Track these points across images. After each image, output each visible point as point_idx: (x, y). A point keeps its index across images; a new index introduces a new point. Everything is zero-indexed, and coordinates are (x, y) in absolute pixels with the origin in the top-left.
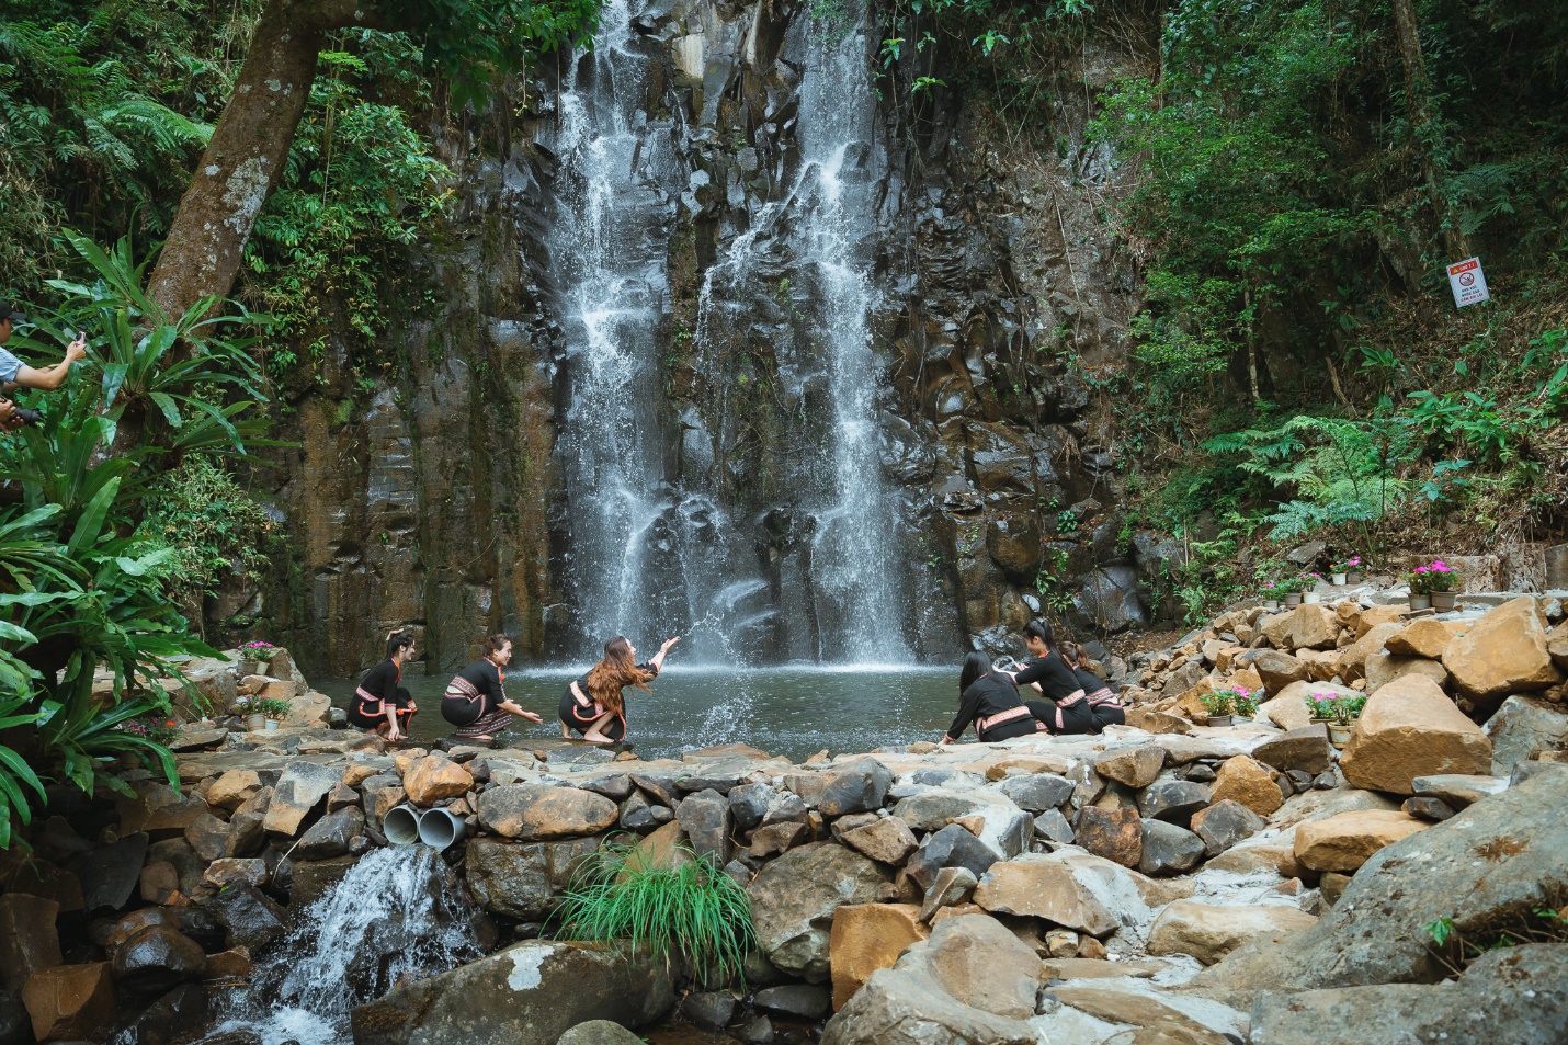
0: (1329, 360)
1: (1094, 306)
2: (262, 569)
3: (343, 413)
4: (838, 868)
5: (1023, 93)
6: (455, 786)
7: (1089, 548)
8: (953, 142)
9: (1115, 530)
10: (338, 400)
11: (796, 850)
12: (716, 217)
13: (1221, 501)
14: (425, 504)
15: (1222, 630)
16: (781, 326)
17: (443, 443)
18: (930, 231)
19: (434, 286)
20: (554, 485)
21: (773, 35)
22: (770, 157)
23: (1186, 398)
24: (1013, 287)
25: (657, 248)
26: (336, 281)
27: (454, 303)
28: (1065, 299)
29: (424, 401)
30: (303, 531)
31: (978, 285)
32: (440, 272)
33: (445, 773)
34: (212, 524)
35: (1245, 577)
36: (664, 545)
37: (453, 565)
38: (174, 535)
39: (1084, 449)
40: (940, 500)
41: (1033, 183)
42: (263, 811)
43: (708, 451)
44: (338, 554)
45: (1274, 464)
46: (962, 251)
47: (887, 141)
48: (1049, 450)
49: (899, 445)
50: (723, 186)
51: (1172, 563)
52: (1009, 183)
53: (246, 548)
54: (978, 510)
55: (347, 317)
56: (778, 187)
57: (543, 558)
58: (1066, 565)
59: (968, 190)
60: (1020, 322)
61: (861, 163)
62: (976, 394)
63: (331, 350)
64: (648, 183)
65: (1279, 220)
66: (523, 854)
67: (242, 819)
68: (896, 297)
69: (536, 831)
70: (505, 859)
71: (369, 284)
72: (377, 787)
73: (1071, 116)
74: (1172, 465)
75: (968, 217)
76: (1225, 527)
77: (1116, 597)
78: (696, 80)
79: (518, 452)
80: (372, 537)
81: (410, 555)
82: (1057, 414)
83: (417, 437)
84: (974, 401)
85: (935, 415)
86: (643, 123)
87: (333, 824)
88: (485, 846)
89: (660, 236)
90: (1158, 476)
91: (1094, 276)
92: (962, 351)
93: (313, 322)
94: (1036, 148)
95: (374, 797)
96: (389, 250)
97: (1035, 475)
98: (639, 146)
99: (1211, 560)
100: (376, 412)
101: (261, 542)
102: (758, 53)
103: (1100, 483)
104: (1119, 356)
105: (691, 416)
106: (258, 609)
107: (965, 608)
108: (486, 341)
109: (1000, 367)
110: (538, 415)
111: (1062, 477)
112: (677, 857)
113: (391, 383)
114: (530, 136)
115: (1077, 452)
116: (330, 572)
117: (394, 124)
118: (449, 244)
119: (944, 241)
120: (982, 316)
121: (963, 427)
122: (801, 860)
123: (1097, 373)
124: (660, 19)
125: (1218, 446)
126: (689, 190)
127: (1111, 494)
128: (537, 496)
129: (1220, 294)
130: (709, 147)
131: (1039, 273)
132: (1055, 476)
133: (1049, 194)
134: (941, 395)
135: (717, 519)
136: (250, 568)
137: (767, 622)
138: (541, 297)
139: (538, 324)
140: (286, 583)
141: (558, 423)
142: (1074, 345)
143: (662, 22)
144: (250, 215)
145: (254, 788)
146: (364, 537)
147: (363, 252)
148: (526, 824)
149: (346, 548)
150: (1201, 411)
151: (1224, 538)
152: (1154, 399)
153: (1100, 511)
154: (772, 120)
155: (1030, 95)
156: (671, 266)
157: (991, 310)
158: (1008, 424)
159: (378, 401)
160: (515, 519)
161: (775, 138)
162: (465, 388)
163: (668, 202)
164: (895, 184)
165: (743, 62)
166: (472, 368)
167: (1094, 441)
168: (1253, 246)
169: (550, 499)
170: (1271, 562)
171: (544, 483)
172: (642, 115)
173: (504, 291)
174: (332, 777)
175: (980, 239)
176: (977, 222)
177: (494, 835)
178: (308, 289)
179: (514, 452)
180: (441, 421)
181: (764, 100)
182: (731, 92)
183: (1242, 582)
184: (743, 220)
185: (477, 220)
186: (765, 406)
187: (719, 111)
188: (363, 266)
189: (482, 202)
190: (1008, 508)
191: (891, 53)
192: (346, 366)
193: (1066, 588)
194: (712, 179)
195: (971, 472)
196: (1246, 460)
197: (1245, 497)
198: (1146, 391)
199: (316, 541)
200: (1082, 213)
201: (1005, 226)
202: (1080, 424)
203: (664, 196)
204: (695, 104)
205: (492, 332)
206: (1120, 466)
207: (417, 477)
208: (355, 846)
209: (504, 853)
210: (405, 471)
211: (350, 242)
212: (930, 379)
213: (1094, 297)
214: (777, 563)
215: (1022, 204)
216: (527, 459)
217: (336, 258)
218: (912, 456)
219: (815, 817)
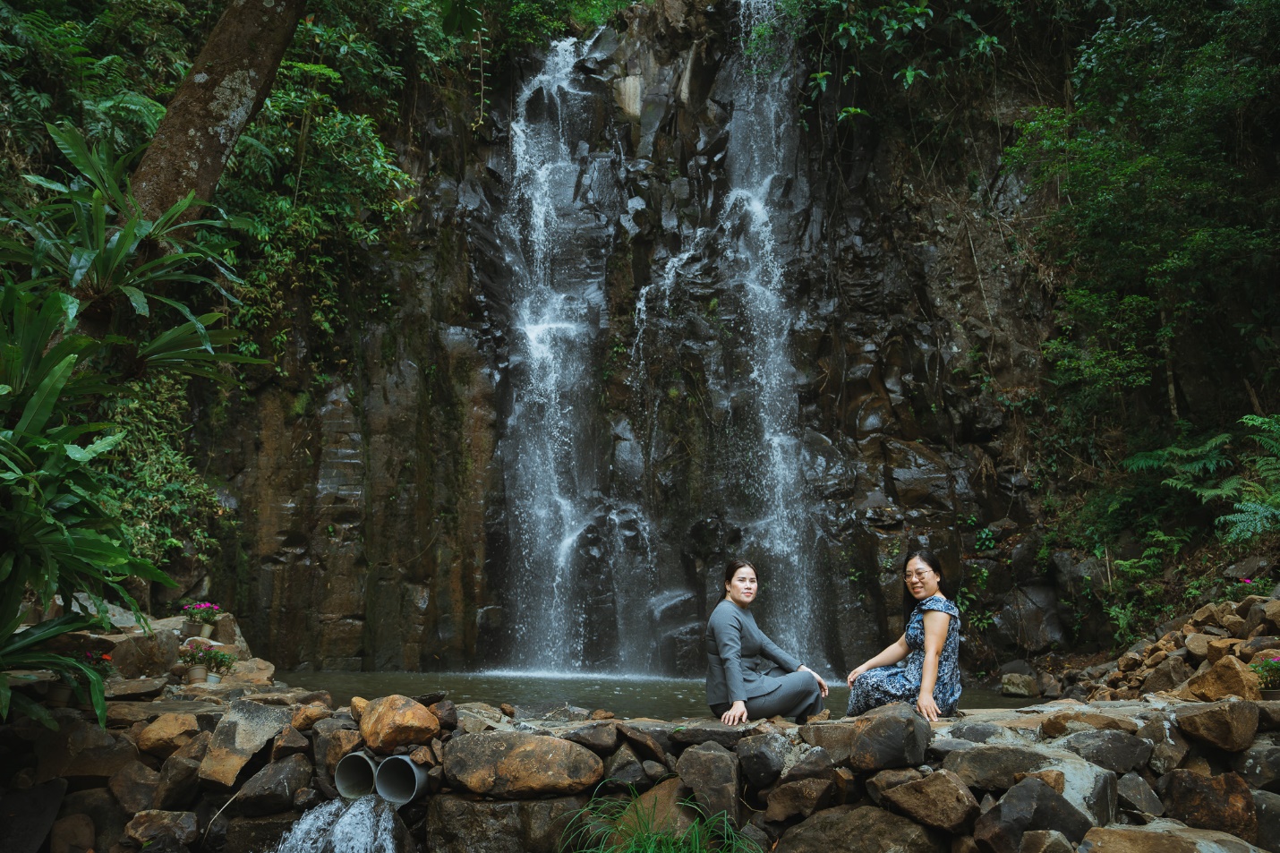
0: (1247, 382)
1: (1006, 331)
2: (211, 552)
3: (299, 405)
4: (881, 834)
5: (935, 130)
6: (419, 730)
7: (1009, 567)
8: (871, 175)
9: (1033, 549)
10: (295, 392)
11: (824, 814)
12: (652, 238)
13: (1142, 519)
14: (371, 500)
15: (1204, 623)
16: (710, 343)
17: (391, 441)
18: (850, 257)
19: (391, 291)
20: (493, 487)
21: (705, 78)
22: (701, 187)
23: (1099, 421)
24: (929, 311)
25: (596, 269)
26: (300, 278)
27: (408, 308)
28: (979, 323)
29: (376, 400)
30: (254, 519)
31: (895, 309)
32: (397, 278)
33: (409, 714)
34: (167, 504)
35: (1175, 596)
36: (595, 552)
37: (394, 563)
38: (130, 512)
39: (1000, 469)
40: (862, 514)
41: (947, 213)
42: (199, 759)
43: (639, 461)
44: (285, 544)
45: (1199, 481)
46: (880, 276)
47: (810, 175)
48: (966, 468)
49: (821, 460)
50: (658, 212)
51: (1095, 582)
52: (924, 213)
53: (198, 531)
54: (898, 525)
55: (309, 314)
56: (708, 214)
57: (479, 560)
58: (985, 582)
59: (886, 219)
60: (936, 345)
61: (786, 194)
62: (894, 412)
63: (292, 343)
64: (590, 207)
65: (1201, 236)
66: (494, 814)
67: (175, 764)
68: (818, 318)
69: (510, 787)
70: (473, 819)
71: (331, 284)
72: (329, 730)
73: (981, 152)
74: (1087, 486)
75: (886, 245)
76: (1149, 546)
77: (1036, 616)
78: (634, 118)
79: (461, 453)
80: (318, 529)
81: (352, 550)
82: (973, 434)
83: (367, 433)
84: (893, 420)
85: (856, 433)
86: (585, 153)
87: (277, 772)
88: (450, 804)
89: (599, 257)
90: (1073, 497)
91: (1005, 302)
92: (881, 371)
93: (277, 316)
94: (948, 182)
95: (327, 742)
96: (351, 255)
97: (953, 492)
98: (582, 173)
99: (1138, 579)
100: (330, 407)
101: (213, 527)
102: (691, 93)
103: (1016, 503)
104: (1031, 379)
105: (623, 428)
106: (205, 593)
107: (887, 623)
108: (436, 345)
109: (918, 387)
110: (481, 419)
111: (980, 496)
112: (681, 819)
113: (346, 379)
114: (482, 160)
115: (992, 471)
116: (276, 562)
117: (364, 132)
118: (405, 253)
119: (863, 266)
120: (899, 338)
121: (882, 444)
122: (832, 825)
123: (1010, 396)
124: (603, 61)
125: (1139, 463)
126: (627, 212)
127: (1028, 514)
128: (478, 498)
129: (1140, 310)
130: (646, 177)
131: (953, 298)
132: (972, 494)
133: (962, 224)
134: (862, 413)
135: (646, 527)
136: (200, 550)
137: (693, 632)
138: (488, 307)
139: (485, 332)
140: (233, 569)
141: (498, 428)
142: (987, 368)
143: (604, 65)
144: (235, 126)
145: (190, 734)
146: (312, 529)
147: (328, 254)
148: (498, 778)
149: (294, 539)
150: (1114, 433)
151: (1149, 557)
152: (1066, 421)
153: (1017, 531)
154: (702, 153)
155: (942, 133)
156: (609, 283)
157: (907, 334)
158: (925, 443)
159: (333, 396)
160: (454, 520)
161: (706, 169)
162: (414, 389)
163: (607, 226)
164: (817, 213)
165: (677, 100)
166: (422, 370)
167: (1010, 462)
168: (1171, 263)
169: (490, 501)
170: (1203, 580)
171: (483, 485)
172: (584, 147)
173: (455, 300)
174: (279, 720)
175: (895, 265)
176: (894, 250)
177: (462, 791)
178: (274, 284)
179: (457, 454)
180: (390, 419)
181: (697, 136)
182: (667, 128)
183: (1171, 602)
184: (675, 244)
185: (432, 232)
186: (694, 420)
187: (655, 144)
188: (328, 267)
189: (438, 216)
190: (928, 525)
191: (818, 85)
192: (305, 360)
193: (986, 606)
194: (648, 204)
195: (890, 490)
196: (1171, 476)
197: (1167, 516)
198: (1059, 413)
199: (264, 530)
200: (994, 242)
201: (920, 253)
202: (995, 444)
203: (604, 219)
204: (633, 138)
205: (442, 336)
206: (1036, 485)
207: (364, 472)
208: (301, 800)
209: (473, 812)
210: (354, 465)
211: (317, 241)
212: (851, 397)
213: (1005, 322)
214: (703, 575)
215: (937, 232)
216: (469, 461)
217: (303, 256)
218: (833, 471)
219: (844, 773)
